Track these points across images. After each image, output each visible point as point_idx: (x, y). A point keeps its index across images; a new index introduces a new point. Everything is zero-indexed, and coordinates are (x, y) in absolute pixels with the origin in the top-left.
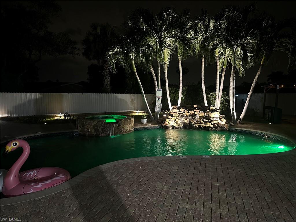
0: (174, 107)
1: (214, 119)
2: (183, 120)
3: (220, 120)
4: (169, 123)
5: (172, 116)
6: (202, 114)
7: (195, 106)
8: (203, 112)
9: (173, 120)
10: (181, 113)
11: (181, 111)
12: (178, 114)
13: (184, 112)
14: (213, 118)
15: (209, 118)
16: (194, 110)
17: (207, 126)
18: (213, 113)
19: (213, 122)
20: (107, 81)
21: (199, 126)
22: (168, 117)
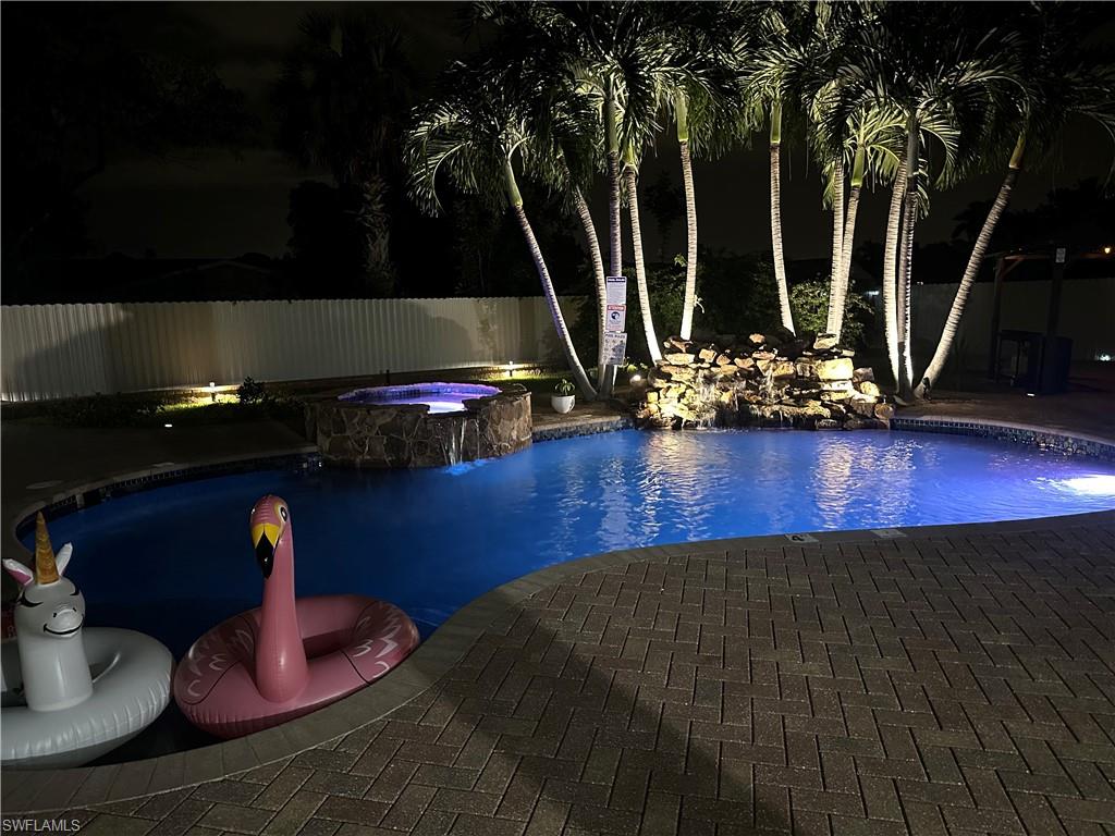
0: (673, 346)
1: (835, 386)
2: (712, 394)
3: (855, 389)
4: (660, 409)
5: (669, 381)
6: (787, 368)
7: (756, 338)
8: (789, 360)
9: (674, 393)
10: (704, 365)
11: (703, 361)
12: (693, 372)
13: (714, 364)
14: (830, 381)
15: (814, 381)
16: (754, 355)
17: (810, 412)
18: (827, 362)
19: (828, 398)
20: (379, 248)
21: (775, 413)
22: (651, 386)
